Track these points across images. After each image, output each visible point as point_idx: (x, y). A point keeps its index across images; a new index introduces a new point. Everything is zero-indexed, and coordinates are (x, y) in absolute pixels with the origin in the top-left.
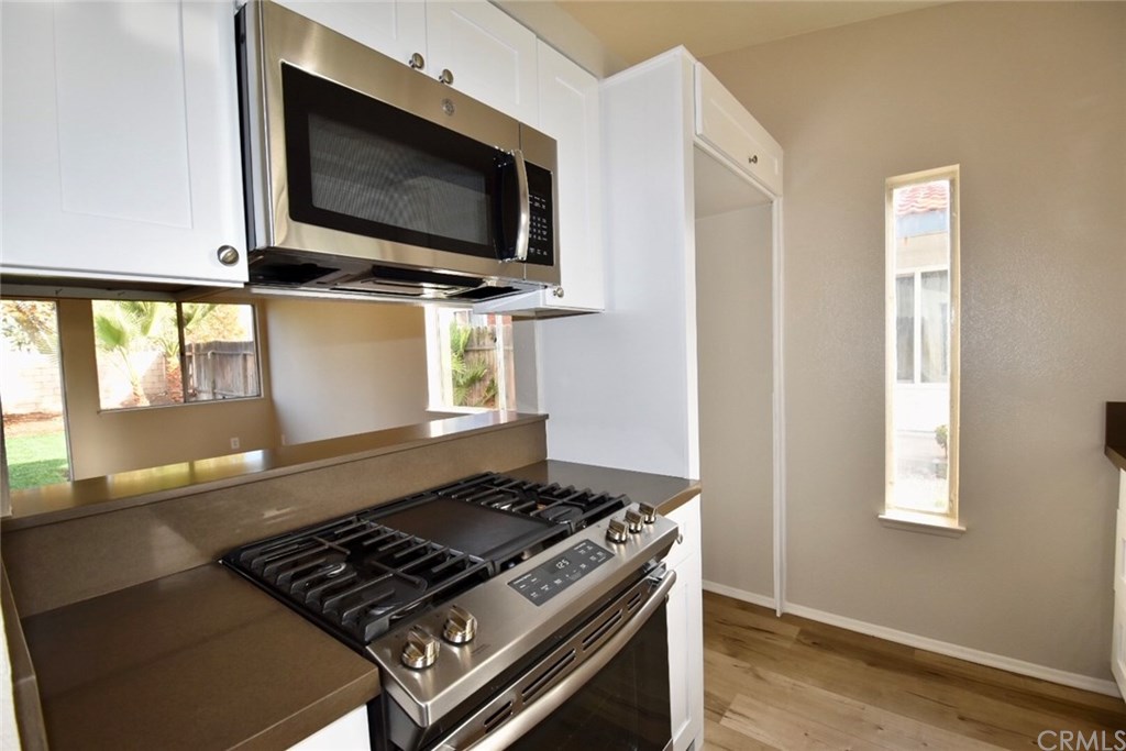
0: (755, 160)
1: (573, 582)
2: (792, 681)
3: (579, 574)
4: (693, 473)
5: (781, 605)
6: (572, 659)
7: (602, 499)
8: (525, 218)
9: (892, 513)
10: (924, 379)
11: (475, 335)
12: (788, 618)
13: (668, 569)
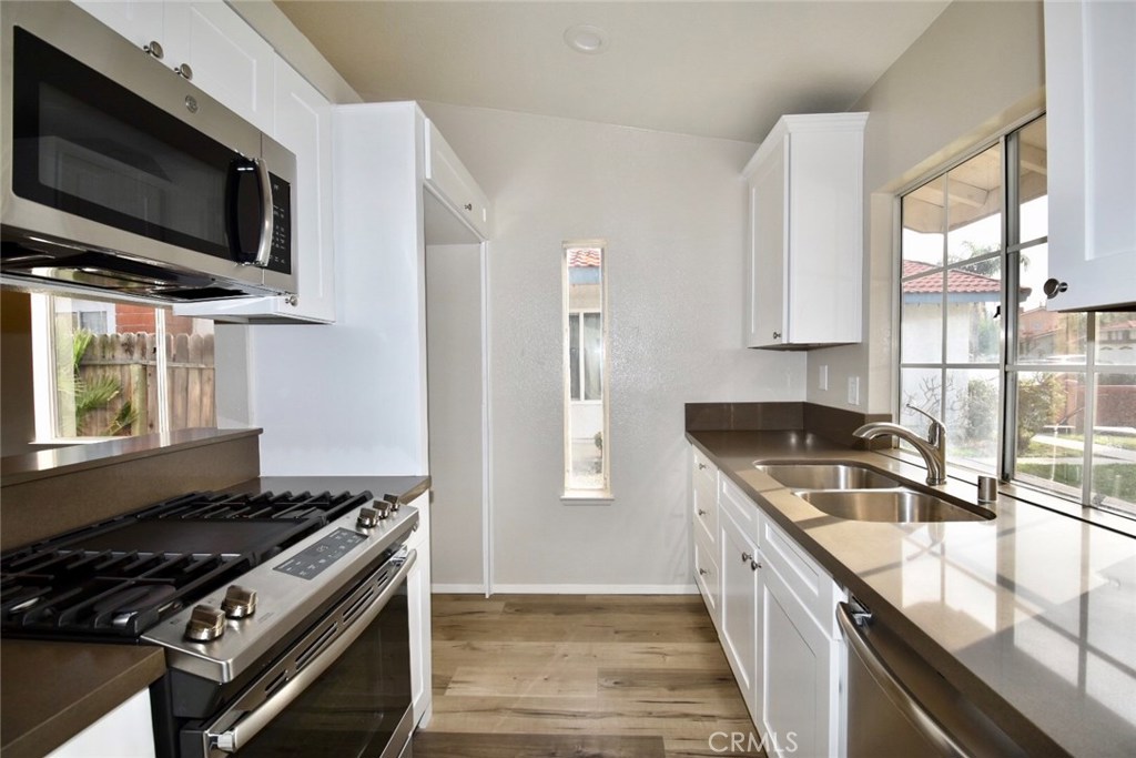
0: (470, 207)
1: (335, 560)
2: (501, 643)
3: (340, 553)
5: (490, 588)
6: (335, 630)
7: (344, 497)
8: (268, 225)
9: (568, 495)
10: (587, 398)
12: (496, 597)
13: (409, 550)
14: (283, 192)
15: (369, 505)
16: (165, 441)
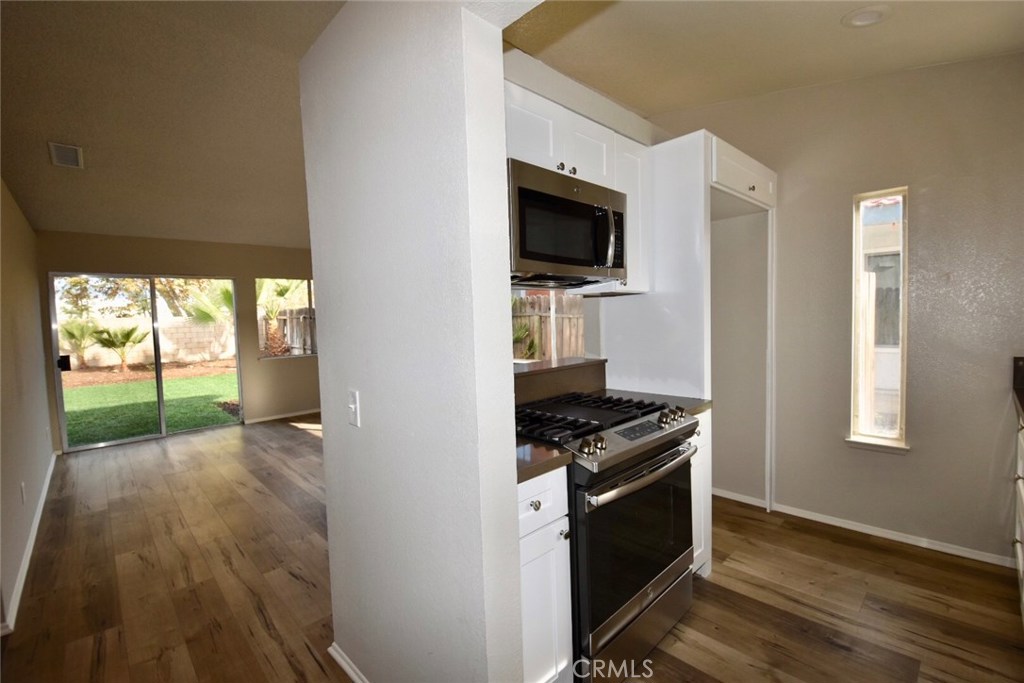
0: (754, 188)
1: (644, 436)
3: (648, 433)
4: (707, 396)
5: (771, 504)
6: (644, 474)
7: (652, 404)
8: (612, 238)
9: (853, 438)
11: (518, 305)
12: (775, 513)
13: (692, 445)
14: (620, 219)
15: (666, 411)
16: (554, 365)
